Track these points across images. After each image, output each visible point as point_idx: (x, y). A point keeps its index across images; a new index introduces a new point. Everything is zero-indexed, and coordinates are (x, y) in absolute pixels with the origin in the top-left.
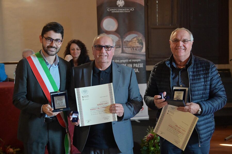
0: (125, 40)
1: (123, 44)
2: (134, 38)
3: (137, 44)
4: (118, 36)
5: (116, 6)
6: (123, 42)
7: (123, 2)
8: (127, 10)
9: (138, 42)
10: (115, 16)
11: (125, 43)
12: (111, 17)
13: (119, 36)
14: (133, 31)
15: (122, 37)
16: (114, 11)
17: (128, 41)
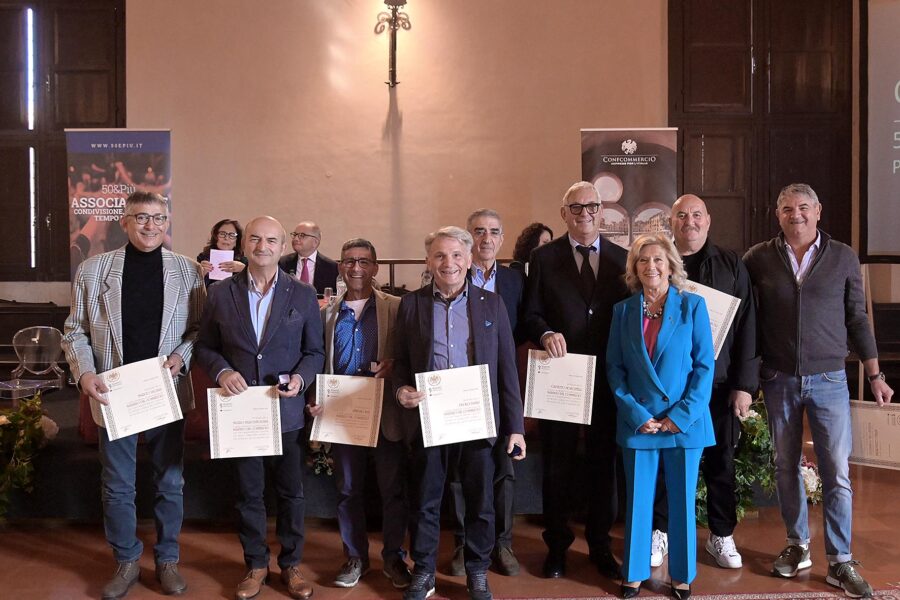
0: (636, 220)
1: (633, 227)
2: (654, 216)
3: (661, 227)
4: (623, 213)
5: (621, 153)
6: (633, 224)
7: (634, 143)
8: (641, 161)
9: (663, 225)
10: (619, 172)
11: (636, 225)
12: (608, 175)
13: (626, 212)
14: (654, 203)
15: (631, 215)
16: (616, 161)
17: (642, 223)
